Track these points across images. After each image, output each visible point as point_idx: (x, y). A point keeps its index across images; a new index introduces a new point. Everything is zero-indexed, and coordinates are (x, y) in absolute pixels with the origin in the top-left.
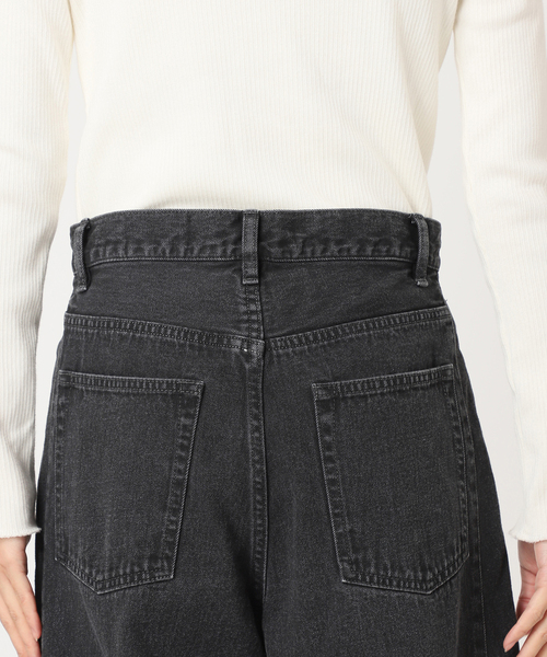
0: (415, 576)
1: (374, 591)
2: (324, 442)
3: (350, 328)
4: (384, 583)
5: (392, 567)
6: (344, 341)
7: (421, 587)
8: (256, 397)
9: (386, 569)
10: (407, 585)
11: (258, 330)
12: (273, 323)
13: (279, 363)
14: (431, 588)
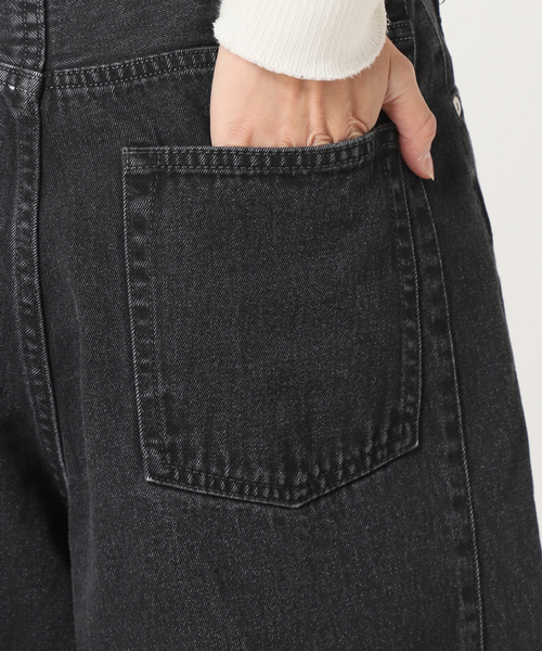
0: (271, 478)
1: (199, 500)
2: (132, 245)
3: (187, 58)
4: (216, 487)
5: (232, 461)
6: (174, 79)
7: (282, 498)
8: (30, 164)
9: (221, 465)
10: (256, 492)
11: (36, 56)
12: (63, 44)
13: (66, 110)
14: (301, 499)
